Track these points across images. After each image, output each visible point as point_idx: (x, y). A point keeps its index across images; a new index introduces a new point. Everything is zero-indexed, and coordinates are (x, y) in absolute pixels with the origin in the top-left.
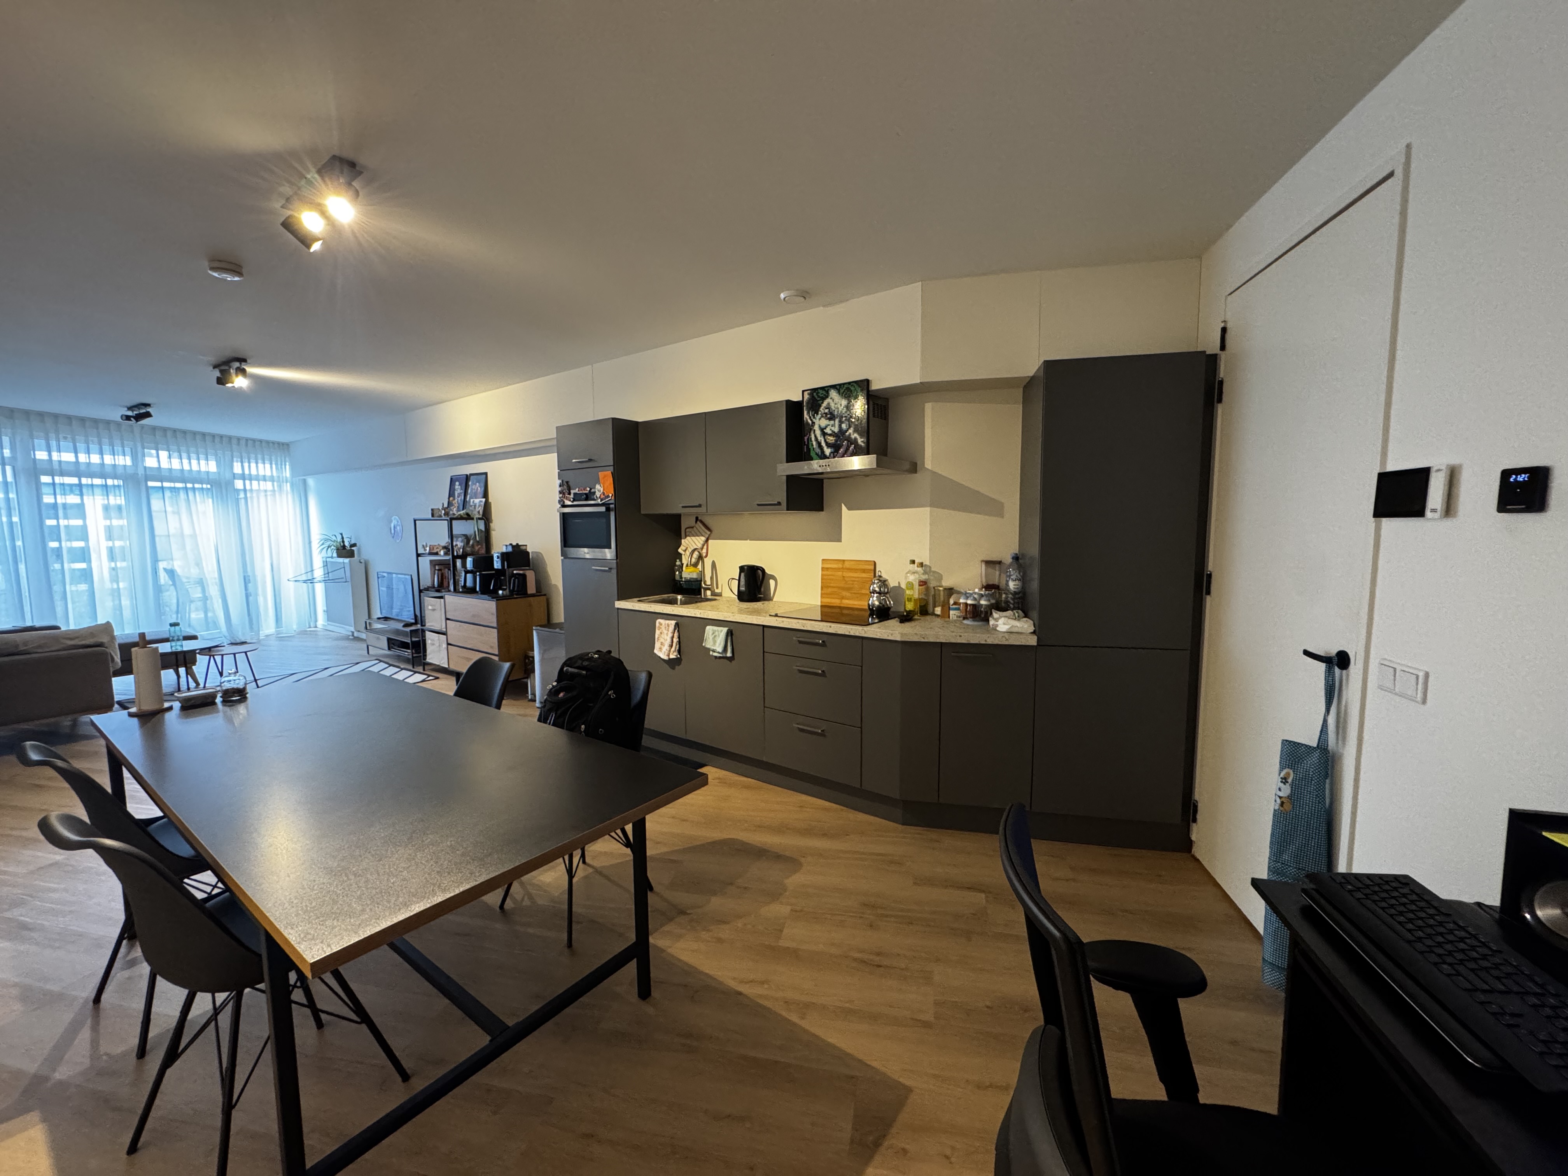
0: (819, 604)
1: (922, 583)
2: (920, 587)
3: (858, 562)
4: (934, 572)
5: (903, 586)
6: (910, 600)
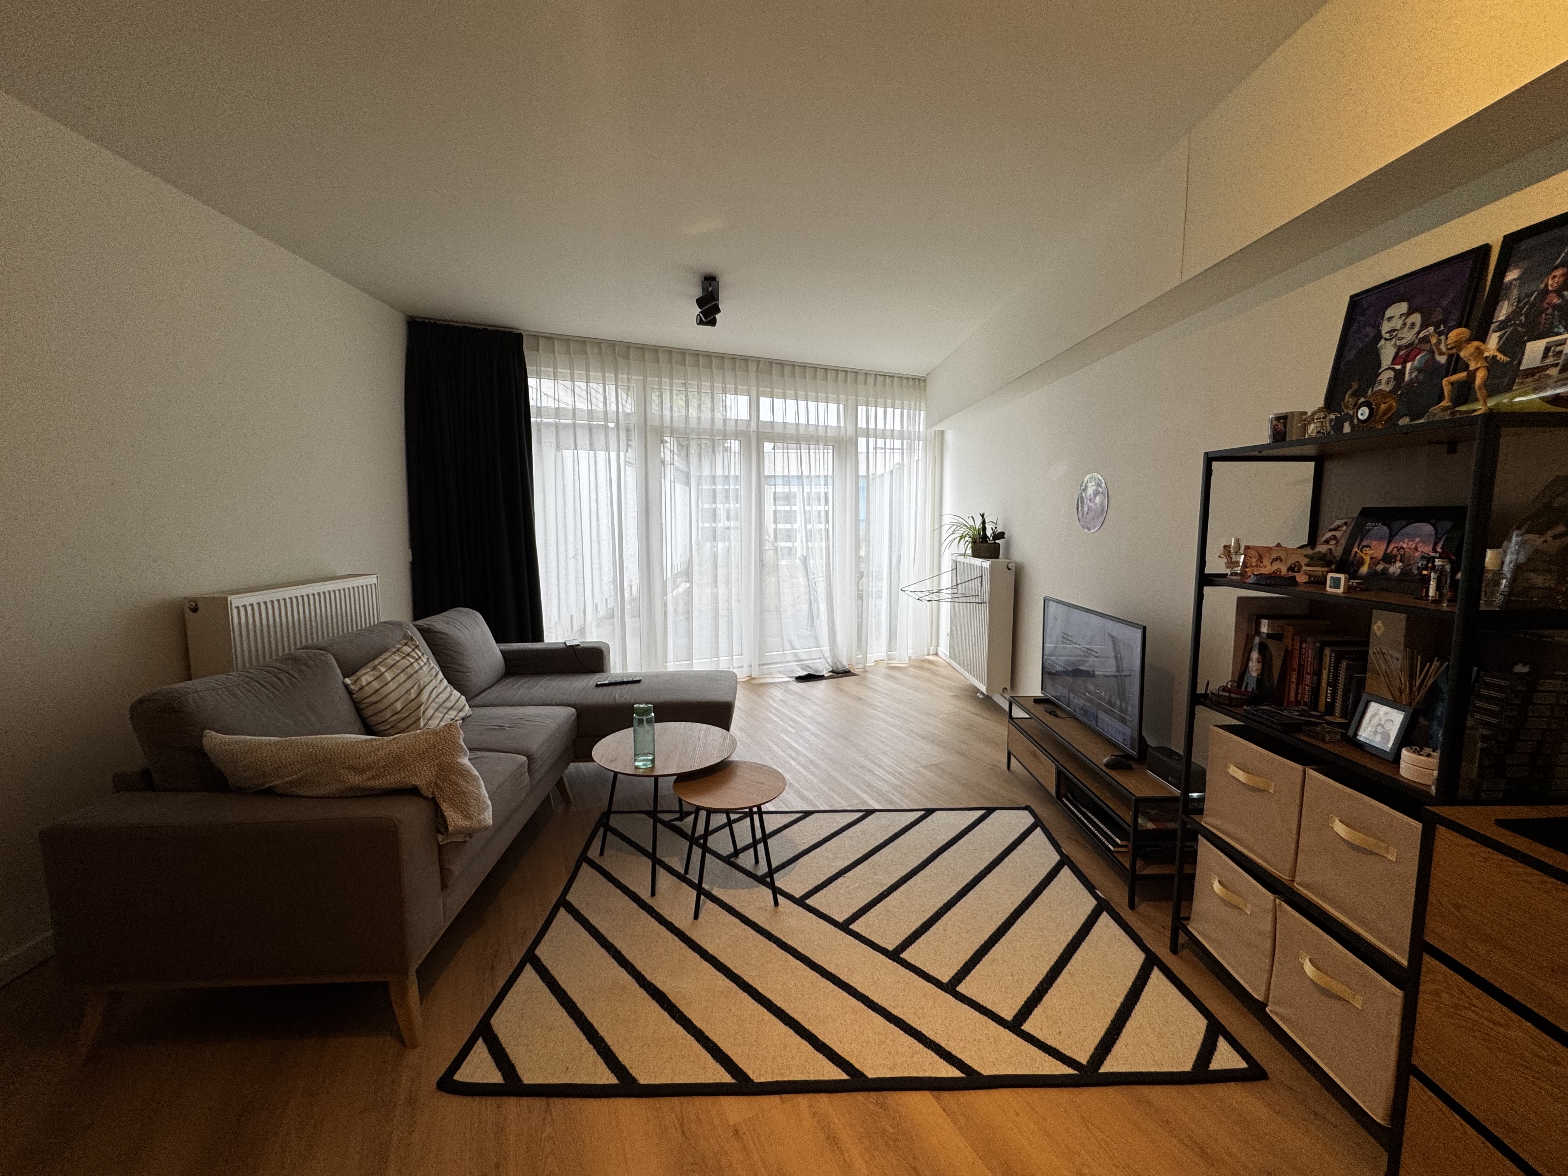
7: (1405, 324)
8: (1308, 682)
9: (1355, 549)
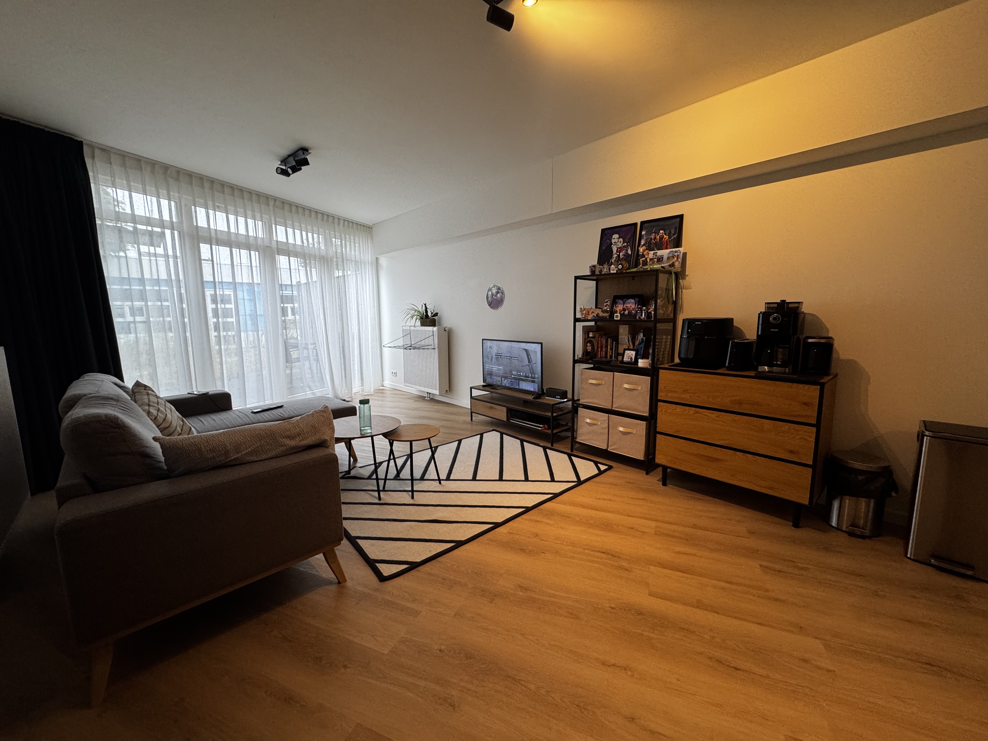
7: (618, 241)
8: (604, 350)
9: (614, 308)
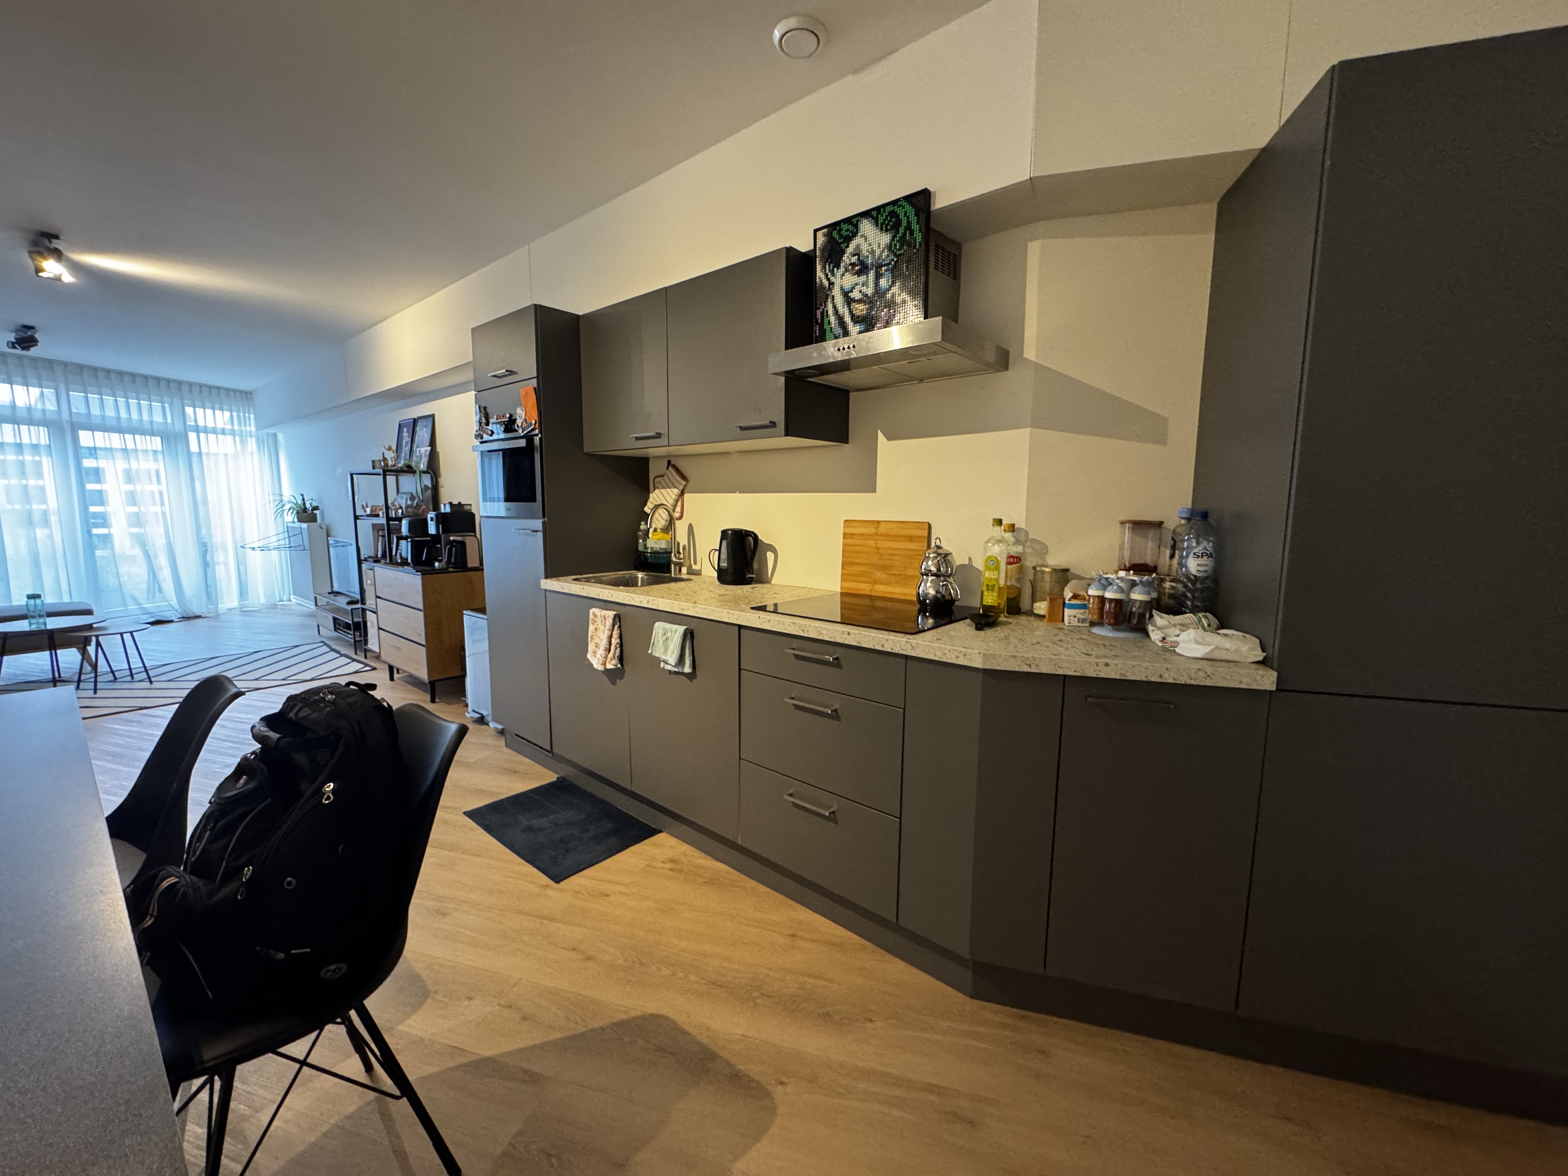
0: (839, 590)
1: (1012, 560)
2: (1010, 567)
3: (901, 525)
4: (1033, 540)
5: (979, 564)
6: (990, 588)
